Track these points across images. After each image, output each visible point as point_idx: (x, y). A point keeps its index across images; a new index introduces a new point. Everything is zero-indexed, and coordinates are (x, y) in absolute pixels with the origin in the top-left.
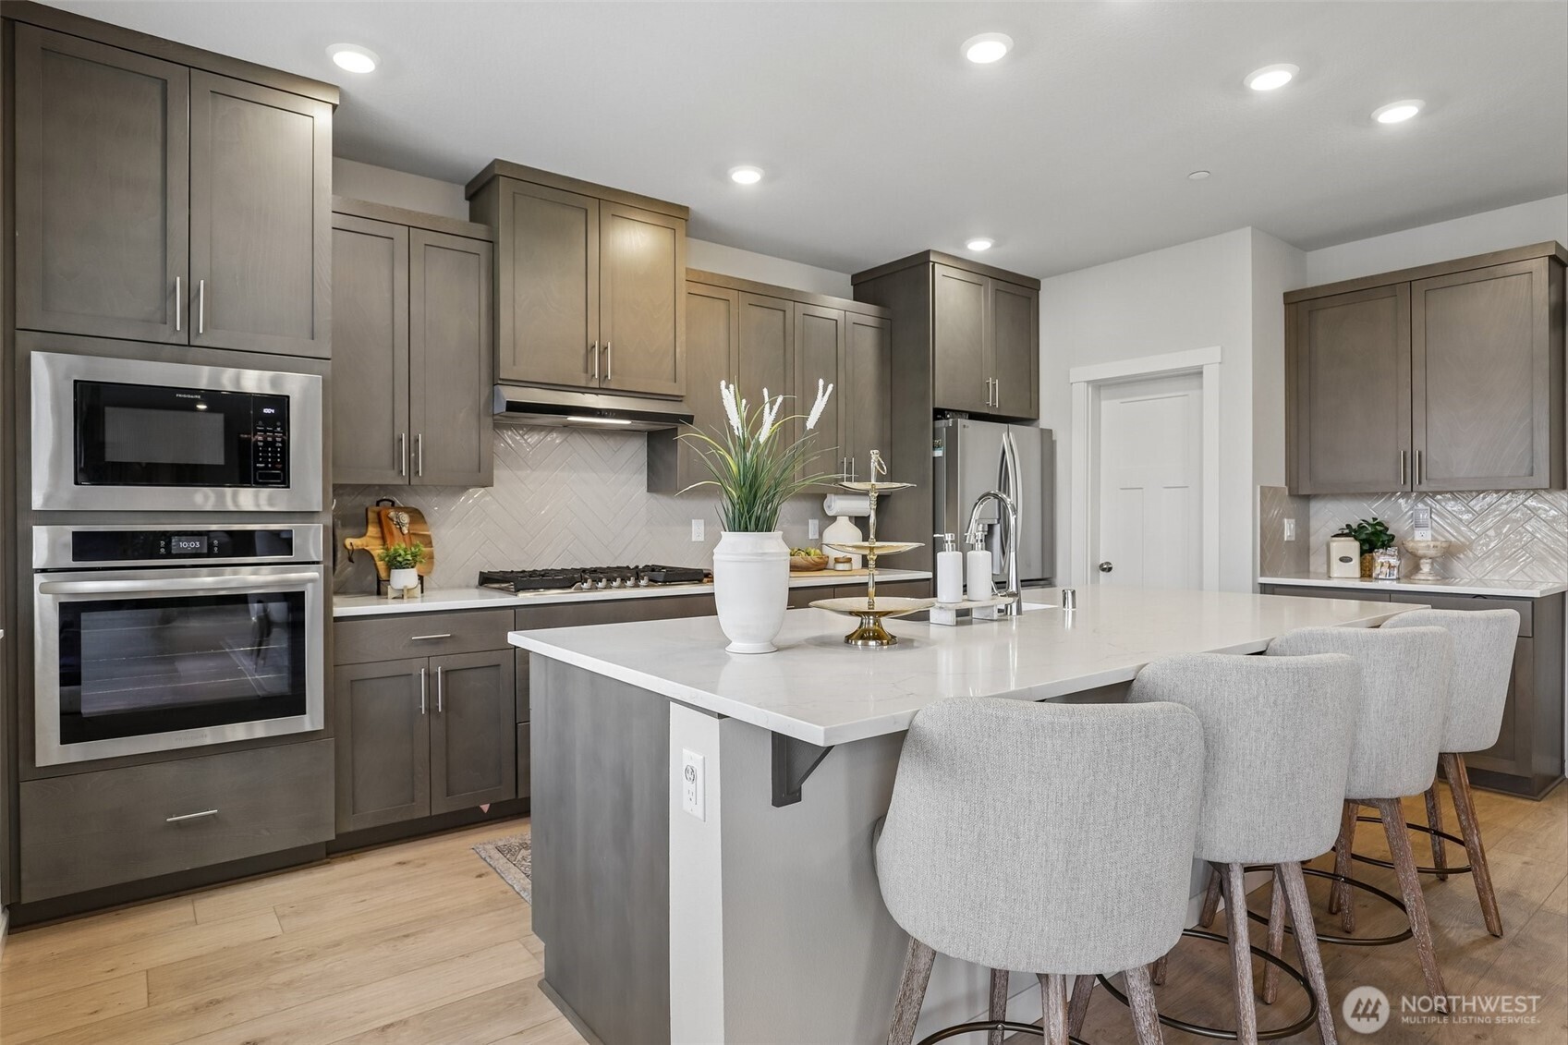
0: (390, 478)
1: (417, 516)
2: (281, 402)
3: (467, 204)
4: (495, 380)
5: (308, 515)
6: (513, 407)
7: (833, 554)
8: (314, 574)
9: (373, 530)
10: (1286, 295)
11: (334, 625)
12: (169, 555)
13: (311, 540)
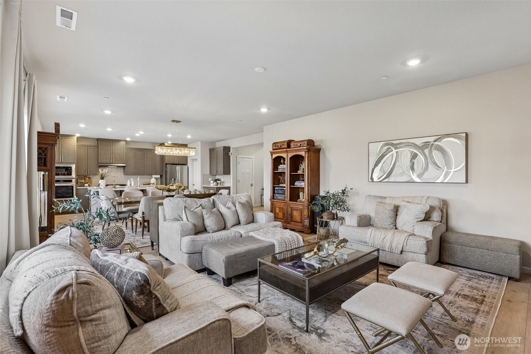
0: (85, 174)
1: (89, 178)
2: (71, 167)
3: (97, 141)
4: (98, 163)
5: (74, 178)
6: (100, 166)
7: (151, 182)
8: (75, 184)
9: (83, 180)
10: (209, 149)
11: (77, 189)
12: (60, 182)
13: (74, 180)
